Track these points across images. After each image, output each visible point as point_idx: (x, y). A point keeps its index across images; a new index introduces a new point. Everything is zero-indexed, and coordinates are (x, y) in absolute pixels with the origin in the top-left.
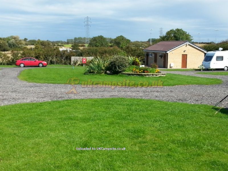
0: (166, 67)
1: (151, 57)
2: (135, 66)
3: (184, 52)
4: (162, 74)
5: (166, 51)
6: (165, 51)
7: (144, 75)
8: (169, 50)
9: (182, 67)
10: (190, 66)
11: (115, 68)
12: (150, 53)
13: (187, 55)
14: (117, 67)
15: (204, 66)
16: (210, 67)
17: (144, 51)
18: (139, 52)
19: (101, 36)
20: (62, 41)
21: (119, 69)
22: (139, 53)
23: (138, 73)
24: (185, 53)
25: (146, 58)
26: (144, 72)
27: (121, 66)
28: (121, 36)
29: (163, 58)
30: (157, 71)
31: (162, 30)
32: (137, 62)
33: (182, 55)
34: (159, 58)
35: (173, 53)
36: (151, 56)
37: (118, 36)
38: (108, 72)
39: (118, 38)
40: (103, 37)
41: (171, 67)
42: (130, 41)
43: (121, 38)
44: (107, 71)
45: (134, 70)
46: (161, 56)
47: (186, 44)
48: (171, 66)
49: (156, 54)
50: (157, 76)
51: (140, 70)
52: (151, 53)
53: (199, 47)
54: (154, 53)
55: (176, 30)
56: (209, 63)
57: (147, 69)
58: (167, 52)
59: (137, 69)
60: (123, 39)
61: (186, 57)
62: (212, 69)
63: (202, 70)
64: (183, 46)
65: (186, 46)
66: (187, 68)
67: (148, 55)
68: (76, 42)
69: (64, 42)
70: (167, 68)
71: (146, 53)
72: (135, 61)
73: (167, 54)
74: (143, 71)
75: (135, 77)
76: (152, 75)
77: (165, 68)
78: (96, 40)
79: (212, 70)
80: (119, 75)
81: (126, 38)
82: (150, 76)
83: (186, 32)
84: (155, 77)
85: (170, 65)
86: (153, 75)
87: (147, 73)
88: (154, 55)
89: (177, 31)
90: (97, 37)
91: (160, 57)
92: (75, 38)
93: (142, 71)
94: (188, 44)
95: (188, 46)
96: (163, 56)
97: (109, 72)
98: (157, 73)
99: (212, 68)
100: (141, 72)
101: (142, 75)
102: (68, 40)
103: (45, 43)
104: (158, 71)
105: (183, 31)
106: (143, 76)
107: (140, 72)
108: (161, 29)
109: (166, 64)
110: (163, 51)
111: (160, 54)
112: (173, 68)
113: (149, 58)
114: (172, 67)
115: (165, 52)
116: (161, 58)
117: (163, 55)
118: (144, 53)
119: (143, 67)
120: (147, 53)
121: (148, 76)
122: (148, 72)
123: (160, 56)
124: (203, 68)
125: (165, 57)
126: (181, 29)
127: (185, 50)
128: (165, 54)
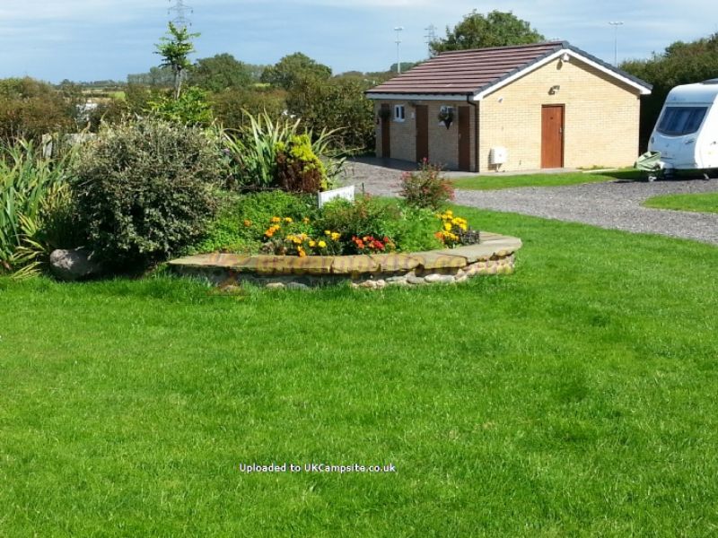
0: (473, 165)
1: (403, 124)
2: (282, 198)
3: (551, 92)
4: (496, 257)
5: (471, 94)
6: (462, 94)
7: (348, 275)
8: (482, 89)
9: (544, 165)
10: (578, 157)
11: (110, 225)
12: (396, 106)
13: (562, 107)
14: (119, 215)
15: (662, 158)
16: (694, 164)
17: (369, 96)
18: (350, 101)
19: (226, 54)
20: (111, 81)
21: (141, 231)
22: (351, 110)
23: (304, 261)
24: (554, 100)
25: (378, 129)
26: (351, 250)
27: (154, 205)
28: (299, 56)
29: (454, 126)
30: (448, 226)
31: (433, 33)
32: (302, 164)
33: (544, 106)
34: (436, 126)
35: (500, 101)
36: (399, 119)
37: (288, 57)
38: (61, 257)
39: (287, 60)
40: (232, 57)
41: (492, 166)
42: (329, 71)
43: (300, 61)
44: (57, 253)
45: (276, 234)
46: (447, 119)
47: (560, 57)
48: (496, 161)
49: (422, 111)
50: (451, 279)
51: (319, 233)
52: (399, 106)
53: (614, 70)
54: (413, 104)
55: (491, 16)
56: (691, 142)
57: (371, 219)
58: (476, 98)
59: (298, 218)
60: (303, 65)
61: (559, 115)
62: (704, 171)
63: (652, 178)
64: (543, 69)
65: (560, 66)
66: (565, 165)
67: (386, 115)
68: (158, 81)
69: (120, 82)
70: (477, 170)
71: (379, 107)
72: (287, 154)
73: (472, 108)
74: (342, 239)
75: (275, 294)
76: (411, 276)
77: (468, 170)
78: (209, 72)
79: (703, 178)
80: (142, 283)
81: (313, 61)
82: (402, 281)
83: (528, 24)
84: (438, 289)
85: (490, 157)
86: (421, 270)
87: (376, 250)
88: (413, 115)
89: (495, 22)
90: (209, 59)
91: (443, 123)
92: (151, 70)
93: (335, 235)
94: (566, 58)
95: (567, 66)
96: (457, 118)
97: (70, 262)
98: (448, 243)
99: (706, 166)
100: (322, 244)
101: (332, 277)
102: (130, 77)
103: (29, 88)
104: (456, 229)
105: (514, 19)
106: (341, 285)
107: (317, 251)
108: (431, 27)
109: (472, 152)
110: (453, 94)
111: (443, 108)
112: (501, 169)
113: (392, 126)
114: (500, 165)
115: (465, 98)
116: (448, 125)
117: (456, 113)
118: (370, 108)
119: (346, 204)
120: (383, 105)
121: (382, 283)
122: (379, 244)
123: (441, 118)
124: (658, 166)
125: (464, 119)
126: (509, 14)
127: (556, 84)
128: (466, 105)
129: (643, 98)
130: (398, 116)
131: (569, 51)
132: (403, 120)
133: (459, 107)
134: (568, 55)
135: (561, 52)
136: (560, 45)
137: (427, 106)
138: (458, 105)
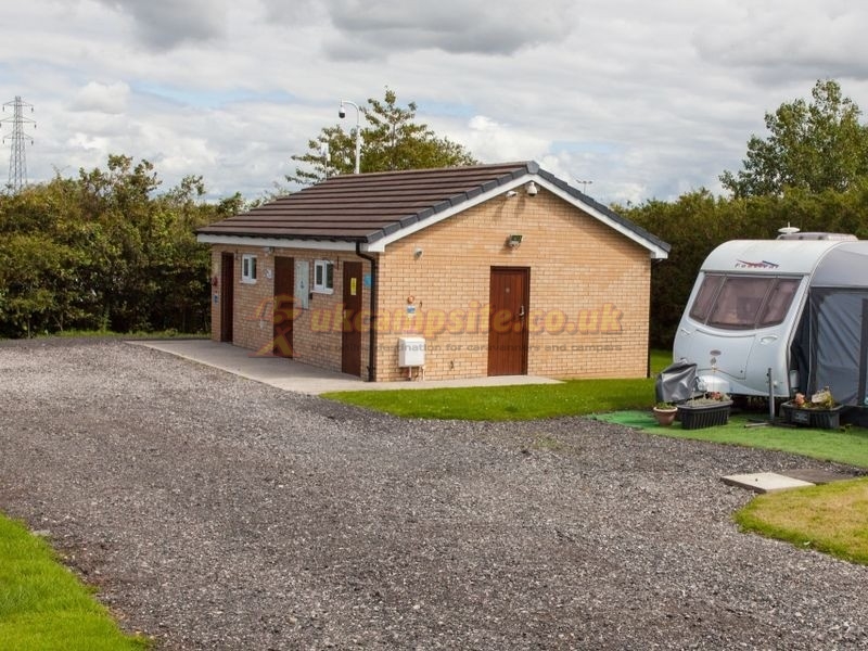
0: (366, 367)
1: (256, 288)
3: (507, 246)
5: (363, 240)
6: (347, 239)
8: (384, 232)
12: (245, 257)
13: (525, 272)
24: (513, 260)
29: (336, 295)
33: (494, 270)
35: (418, 255)
36: (248, 280)
41: (402, 371)
47: (523, 188)
48: (407, 361)
49: (283, 267)
52: (249, 256)
54: (271, 254)
58: (372, 248)
61: (519, 285)
65: (521, 203)
66: (530, 373)
70: (372, 377)
71: (218, 258)
73: (367, 265)
77: (357, 374)
85: (397, 354)
88: (270, 274)
94: (533, 190)
95: (534, 204)
96: (342, 280)
109: (365, 344)
110: (333, 239)
111: (317, 263)
112: (416, 377)
113: (237, 290)
114: (414, 368)
115: (352, 247)
117: (339, 273)
127: (515, 233)
128: (355, 259)
129: (656, 265)
130: (246, 274)
131: (537, 179)
132: (254, 281)
133: (345, 263)
134: (536, 184)
135: (525, 179)
136: (523, 168)
137: (292, 260)
138: (343, 259)
